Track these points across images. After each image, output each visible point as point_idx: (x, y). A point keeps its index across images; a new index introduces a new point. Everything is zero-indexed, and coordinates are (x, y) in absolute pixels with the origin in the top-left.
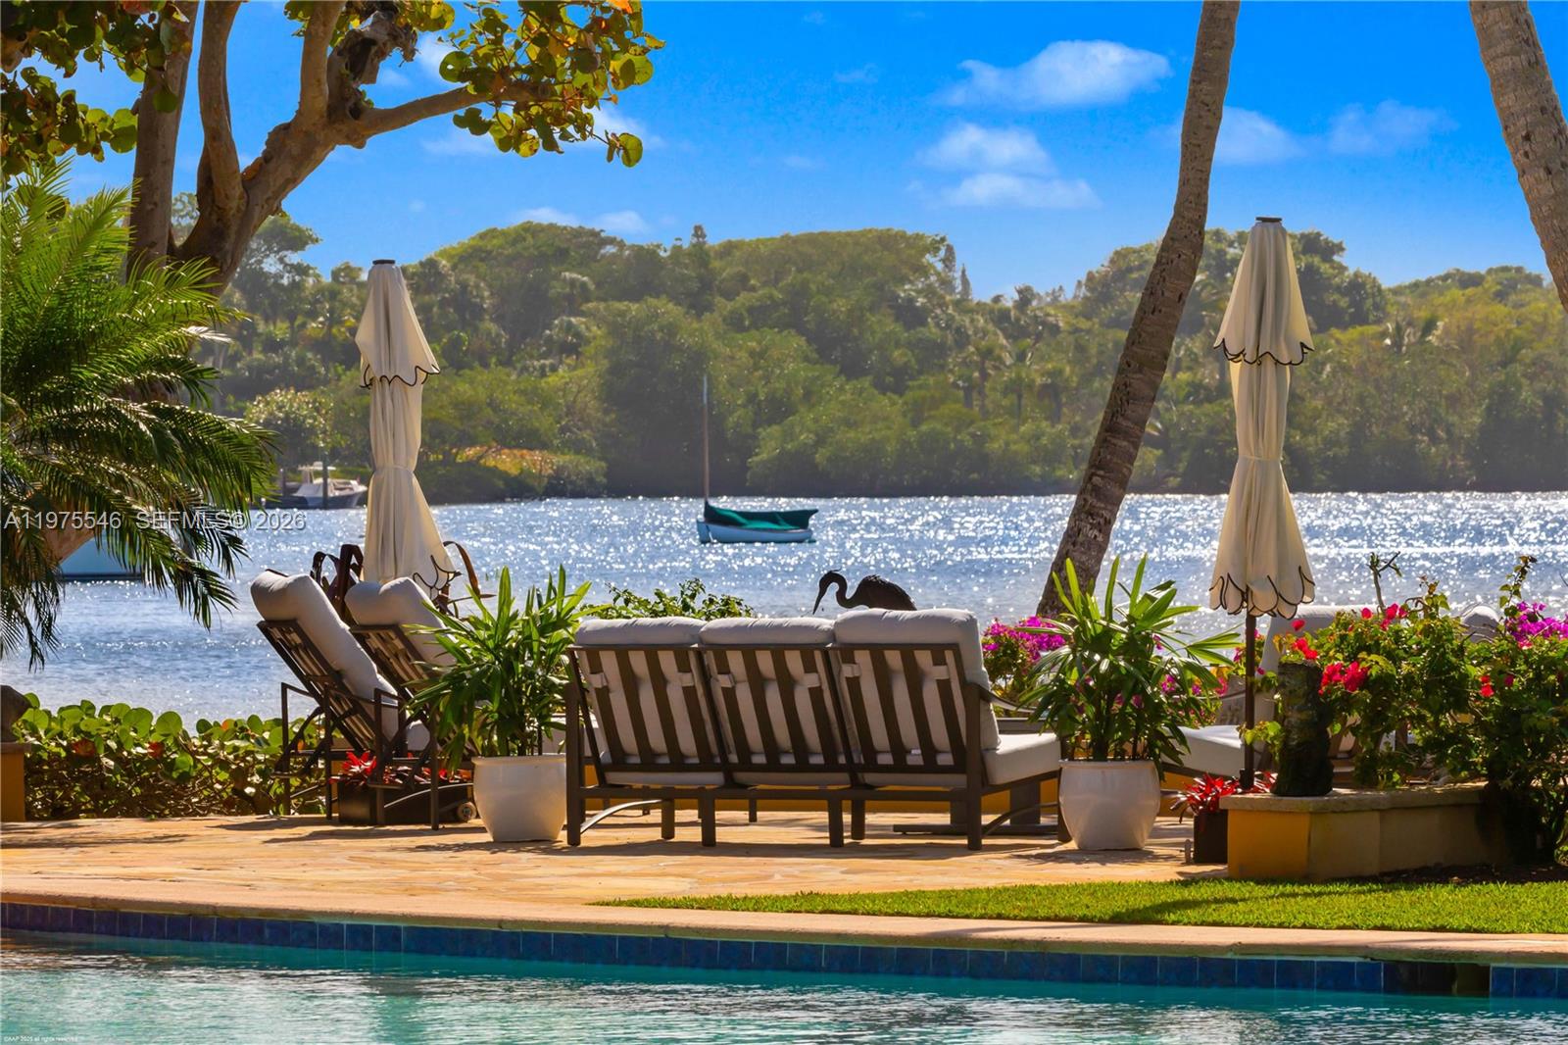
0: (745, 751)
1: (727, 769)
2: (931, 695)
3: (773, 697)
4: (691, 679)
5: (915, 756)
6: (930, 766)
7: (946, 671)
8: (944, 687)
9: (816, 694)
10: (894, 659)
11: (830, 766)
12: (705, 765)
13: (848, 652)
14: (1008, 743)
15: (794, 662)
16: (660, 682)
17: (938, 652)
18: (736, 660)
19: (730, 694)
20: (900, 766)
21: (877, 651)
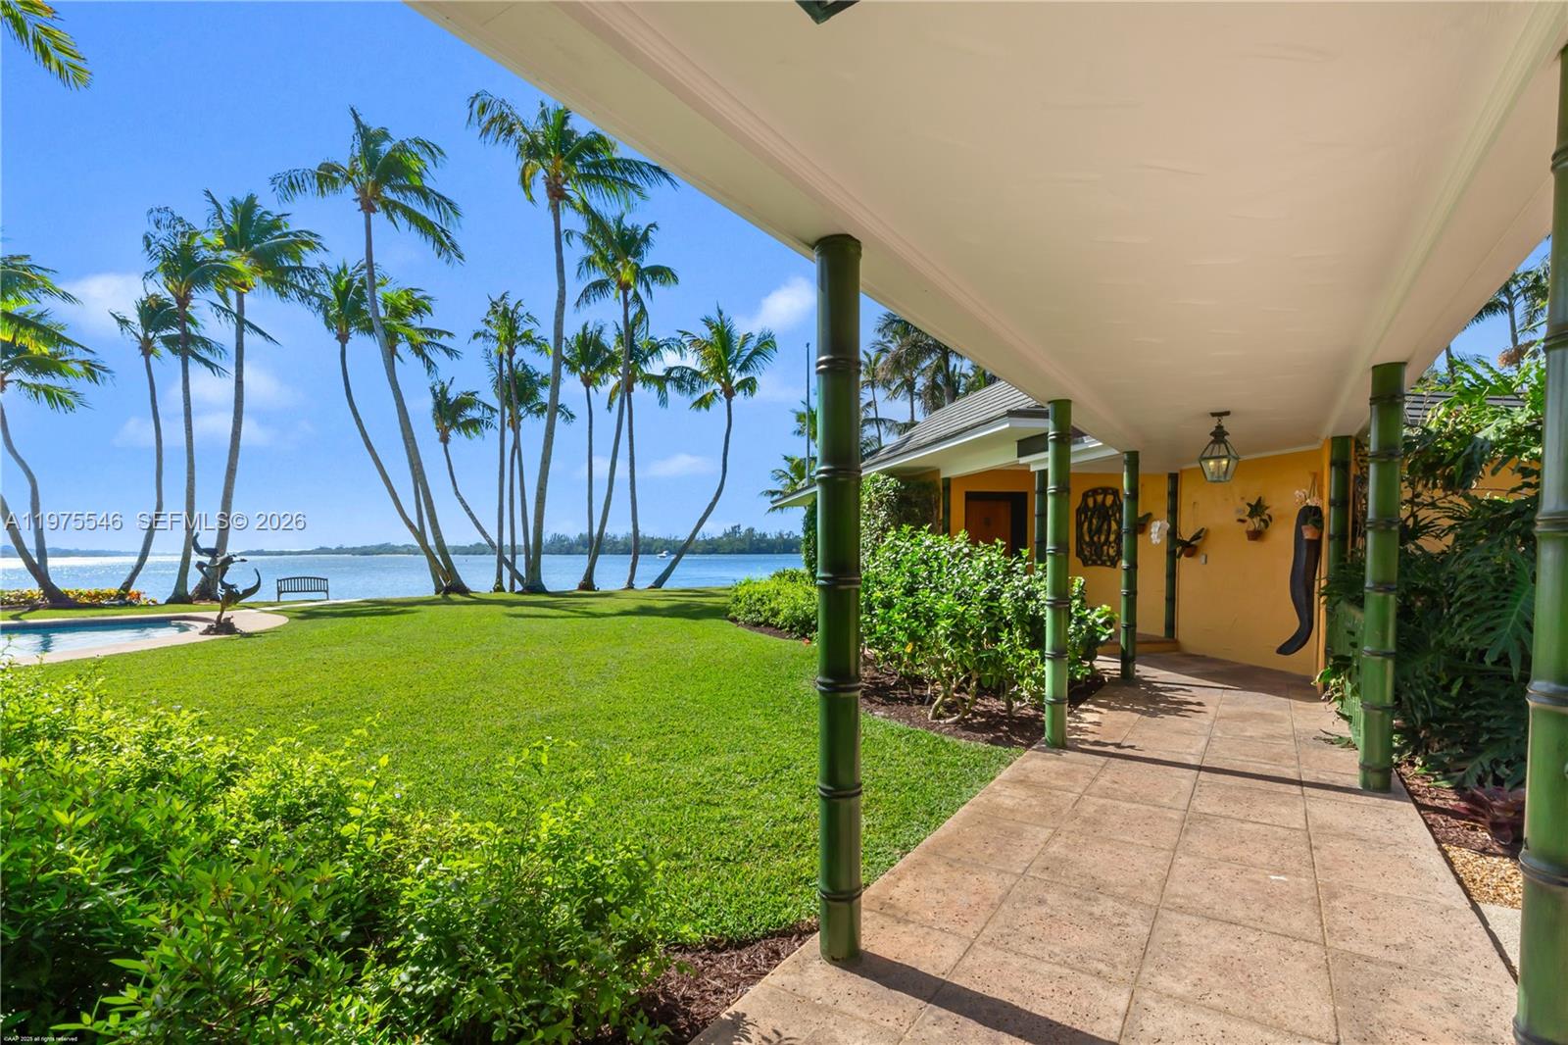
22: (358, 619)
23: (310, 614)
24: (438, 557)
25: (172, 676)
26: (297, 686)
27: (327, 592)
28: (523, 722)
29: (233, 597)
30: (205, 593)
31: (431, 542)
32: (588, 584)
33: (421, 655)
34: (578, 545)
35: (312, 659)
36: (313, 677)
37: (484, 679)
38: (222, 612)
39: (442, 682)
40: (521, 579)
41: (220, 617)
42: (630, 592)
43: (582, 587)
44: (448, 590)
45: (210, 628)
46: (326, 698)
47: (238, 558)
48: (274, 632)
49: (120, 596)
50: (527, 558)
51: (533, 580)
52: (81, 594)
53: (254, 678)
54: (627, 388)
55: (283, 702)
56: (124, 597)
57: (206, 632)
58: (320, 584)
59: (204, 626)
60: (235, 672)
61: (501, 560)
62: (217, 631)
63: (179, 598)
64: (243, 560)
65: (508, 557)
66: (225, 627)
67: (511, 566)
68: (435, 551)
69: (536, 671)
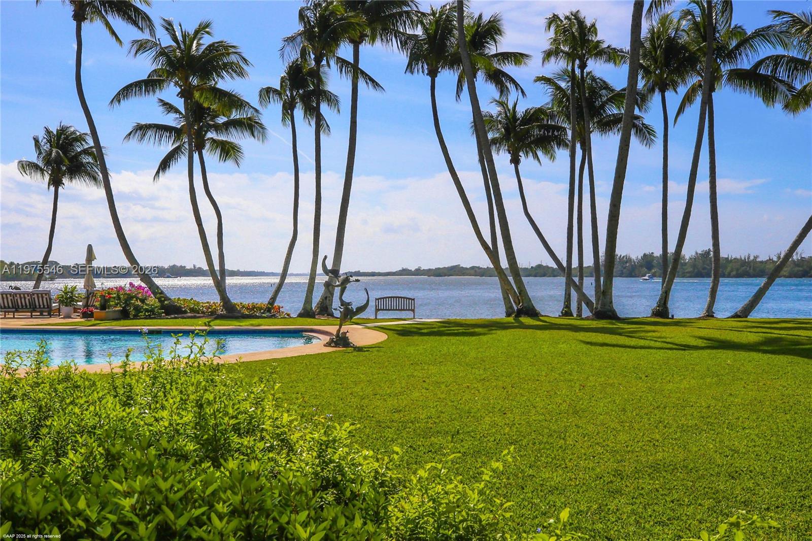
0: (18, 306)
1: (16, 308)
2: (45, 299)
3: (23, 300)
4: (12, 298)
5: (42, 307)
6: (44, 307)
7: (47, 296)
8: (46, 299)
9: (29, 299)
10: (40, 295)
11: (30, 308)
12: (13, 308)
13: (34, 294)
14: (54, 305)
15: (26, 296)
16: (7, 298)
17: (46, 294)
18: (18, 296)
19: (17, 300)
20: (40, 307)
21: (38, 294)
22: (444, 338)
23: (404, 332)
24: (511, 279)
25: (311, 383)
26: (405, 402)
27: (413, 311)
28: (628, 469)
29: (349, 314)
30: (325, 309)
31: (504, 263)
32: (662, 311)
33: (508, 380)
34: (641, 266)
35: (413, 376)
36: (416, 394)
37: (576, 412)
38: (340, 327)
39: (533, 411)
40: (589, 303)
41: (339, 331)
42: (710, 322)
43: (656, 314)
44: (520, 313)
45: (332, 341)
46: (430, 417)
47: (354, 278)
48: (378, 347)
49: (269, 310)
50: (597, 281)
51: (603, 305)
52: (243, 307)
53: (369, 391)
54: (709, 88)
55: (396, 416)
56: (270, 310)
57: (328, 345)
58: (408, 304)
59: (327, 339)
60: (356, 384)
61: (570, 283)
62: (337, 345)
63: (307, 313)
64: (357, 281)
65: (576, 279)
66: (341, 341)
67: (579, 288)
68: (508, 273)
69: (629, 408)
